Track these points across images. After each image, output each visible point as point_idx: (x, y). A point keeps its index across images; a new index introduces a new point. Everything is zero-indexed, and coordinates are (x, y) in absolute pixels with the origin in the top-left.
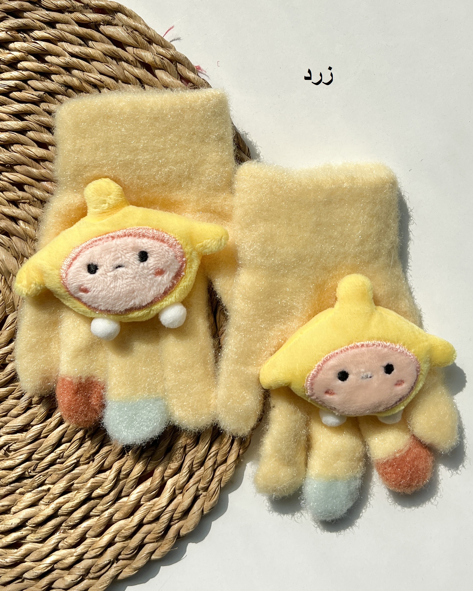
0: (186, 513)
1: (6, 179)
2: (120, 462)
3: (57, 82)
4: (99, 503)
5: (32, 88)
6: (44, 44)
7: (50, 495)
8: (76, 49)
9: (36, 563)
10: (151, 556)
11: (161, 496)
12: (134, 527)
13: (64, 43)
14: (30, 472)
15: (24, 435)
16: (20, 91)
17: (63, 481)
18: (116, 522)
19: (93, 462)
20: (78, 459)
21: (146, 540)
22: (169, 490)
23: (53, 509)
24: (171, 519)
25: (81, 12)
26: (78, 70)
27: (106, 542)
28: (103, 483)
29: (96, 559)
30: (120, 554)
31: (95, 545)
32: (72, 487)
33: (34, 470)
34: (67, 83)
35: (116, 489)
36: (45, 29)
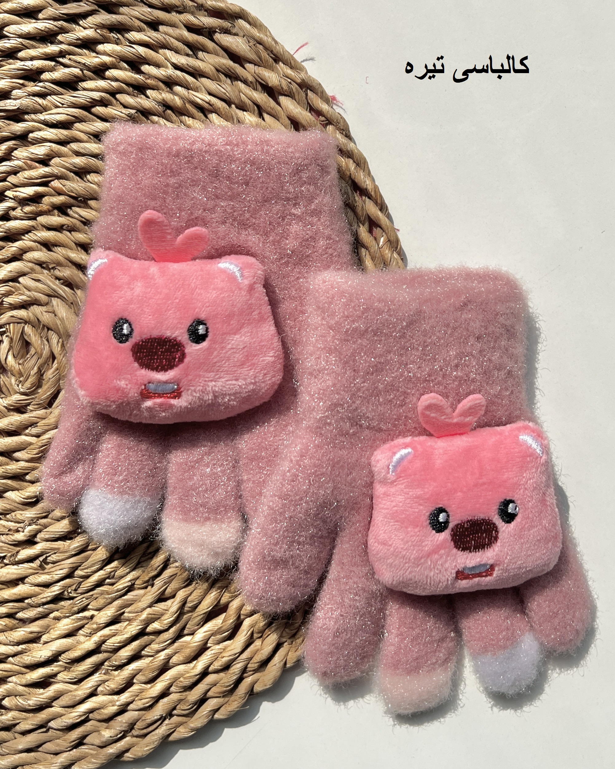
0: (264, 664)
1: (77, 216)
2: (186, 591)
3: (153, 100)
4: (154, 641)
5: (121, 104)
6: (142, 50)
7: (93, 624)
8: (182, 60)
9: (66, 709)
10: (214, 714)
11: (235, 639)
12: (197, 675)
13: (167, 51)
14: (71, 593)
15: (68, 544)
16: (106, 106)
17: (112, 608)
18: (173, 667)
19: (152, 587)
20: (133, 582)
21: (210, 694)
22: (245, 632)
23: (96, 643)
24: (244, 670)
25: (193, 13)
26: (182, 86)
27: (159, 692)
28: (162, 615)
29: (143, 712)
30: (174, 708)
31: (144, 694)
32: (122, 617)
33: (76, 590)
34: (166, 102)
35: (178, 625)
36: (144, 30)
